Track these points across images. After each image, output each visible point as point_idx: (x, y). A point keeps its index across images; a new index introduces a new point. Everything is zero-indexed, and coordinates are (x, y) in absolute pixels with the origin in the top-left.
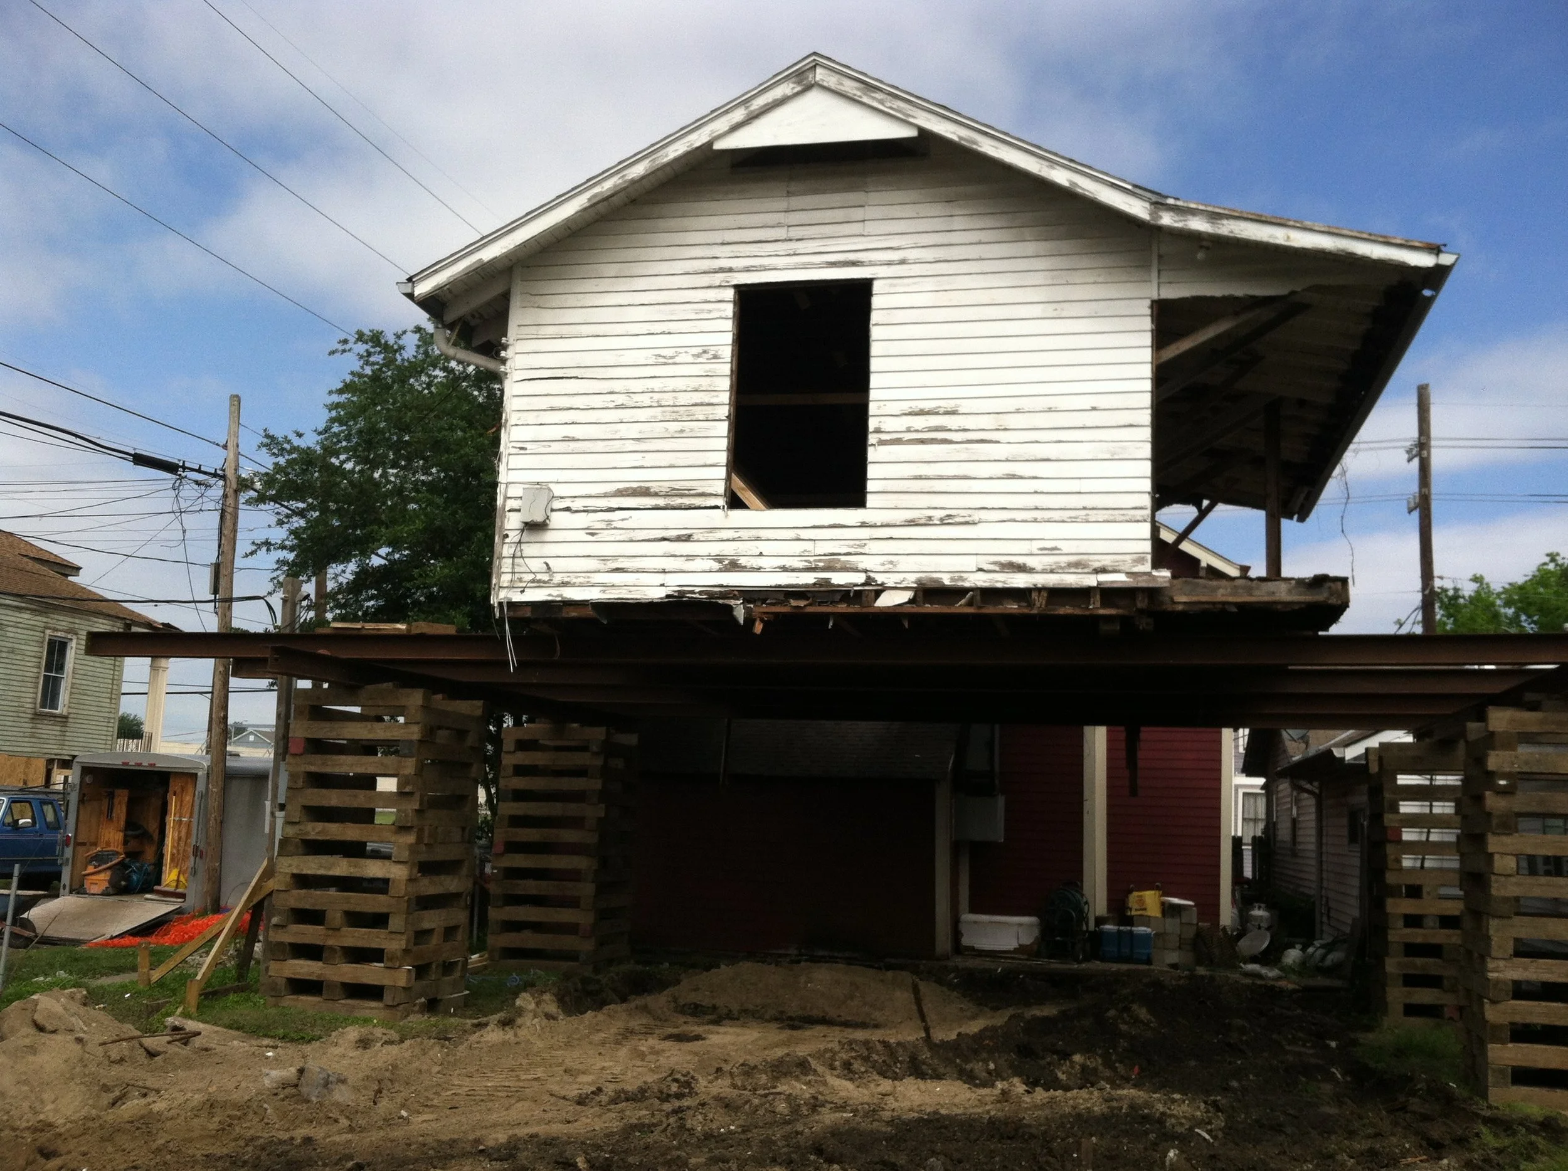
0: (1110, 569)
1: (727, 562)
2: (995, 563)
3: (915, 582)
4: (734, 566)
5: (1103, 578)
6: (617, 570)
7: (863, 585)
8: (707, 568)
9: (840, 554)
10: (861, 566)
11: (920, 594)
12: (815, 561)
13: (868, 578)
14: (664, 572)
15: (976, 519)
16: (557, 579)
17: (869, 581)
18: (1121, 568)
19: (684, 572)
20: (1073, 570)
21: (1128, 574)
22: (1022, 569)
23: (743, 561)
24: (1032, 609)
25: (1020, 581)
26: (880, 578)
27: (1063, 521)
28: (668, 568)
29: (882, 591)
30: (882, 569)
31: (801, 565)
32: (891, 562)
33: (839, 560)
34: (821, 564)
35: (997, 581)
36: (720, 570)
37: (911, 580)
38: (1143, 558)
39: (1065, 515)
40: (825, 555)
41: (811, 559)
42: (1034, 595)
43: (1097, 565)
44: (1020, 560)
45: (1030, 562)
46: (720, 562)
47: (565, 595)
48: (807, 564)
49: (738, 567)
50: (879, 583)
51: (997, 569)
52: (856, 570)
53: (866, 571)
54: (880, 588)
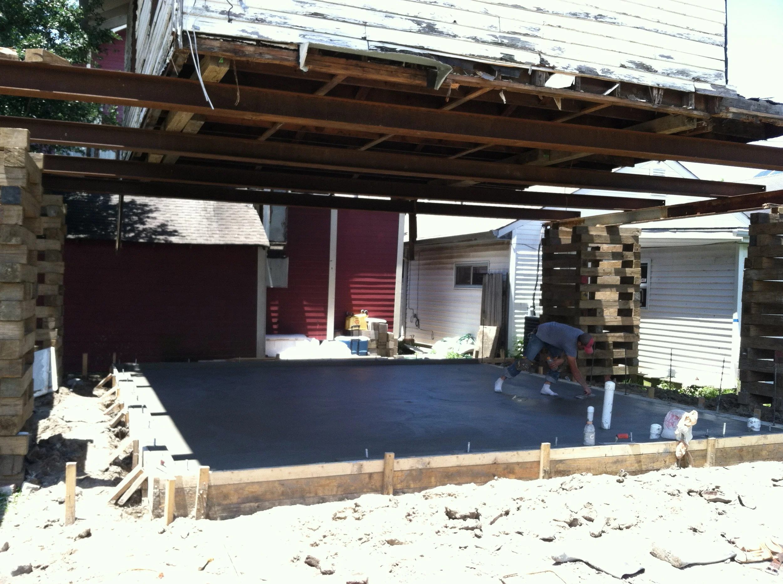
0: (703, 79)
1: (424, 25)
2: (631, 62)
3: (577, 70)
4: (430, 29)
5: (699, 86)
6: (315, 15)
7: (538, 66)
8: (407, 28)
9: (520, 34)
10: (537, 49)
11: (579, 81)
12: (500, 37)
13: (542, 60)
14: (365, 24)
15: (620, 21)
16: (250, 14)
17: (543, 63)
18: (708, 80)
19: (385, 28)
20: (680, 76)
21: (713, 85)
22: (648, 69)
23: (439, 26)
24: (654, 104)
25: (648, 79)
26: (552, 62)
27: (674, 36)
28: (370, 21)
29: (551, 74)
30: (553, 53)
31: (490, 39)
32: (560, 49)
33: (519, 40)
34: (506, 41)
35: (634, 78)
36: (419, 32)
37: (574, 66)
38: (721, 74)
39: (675, 31)
40: (508, 33)
41: (498, 35)
42: (655, 92)
43: (695, 75)
44: (647, 62)
45: (655, 65)
46: (419, 23)
47: (261, 33)
48: (494, 39)
49: (436, 32)
50: (551, 65)
51: (634, 67)
52: (533, 50)
53: (540, 53)
54: (551, 70)
